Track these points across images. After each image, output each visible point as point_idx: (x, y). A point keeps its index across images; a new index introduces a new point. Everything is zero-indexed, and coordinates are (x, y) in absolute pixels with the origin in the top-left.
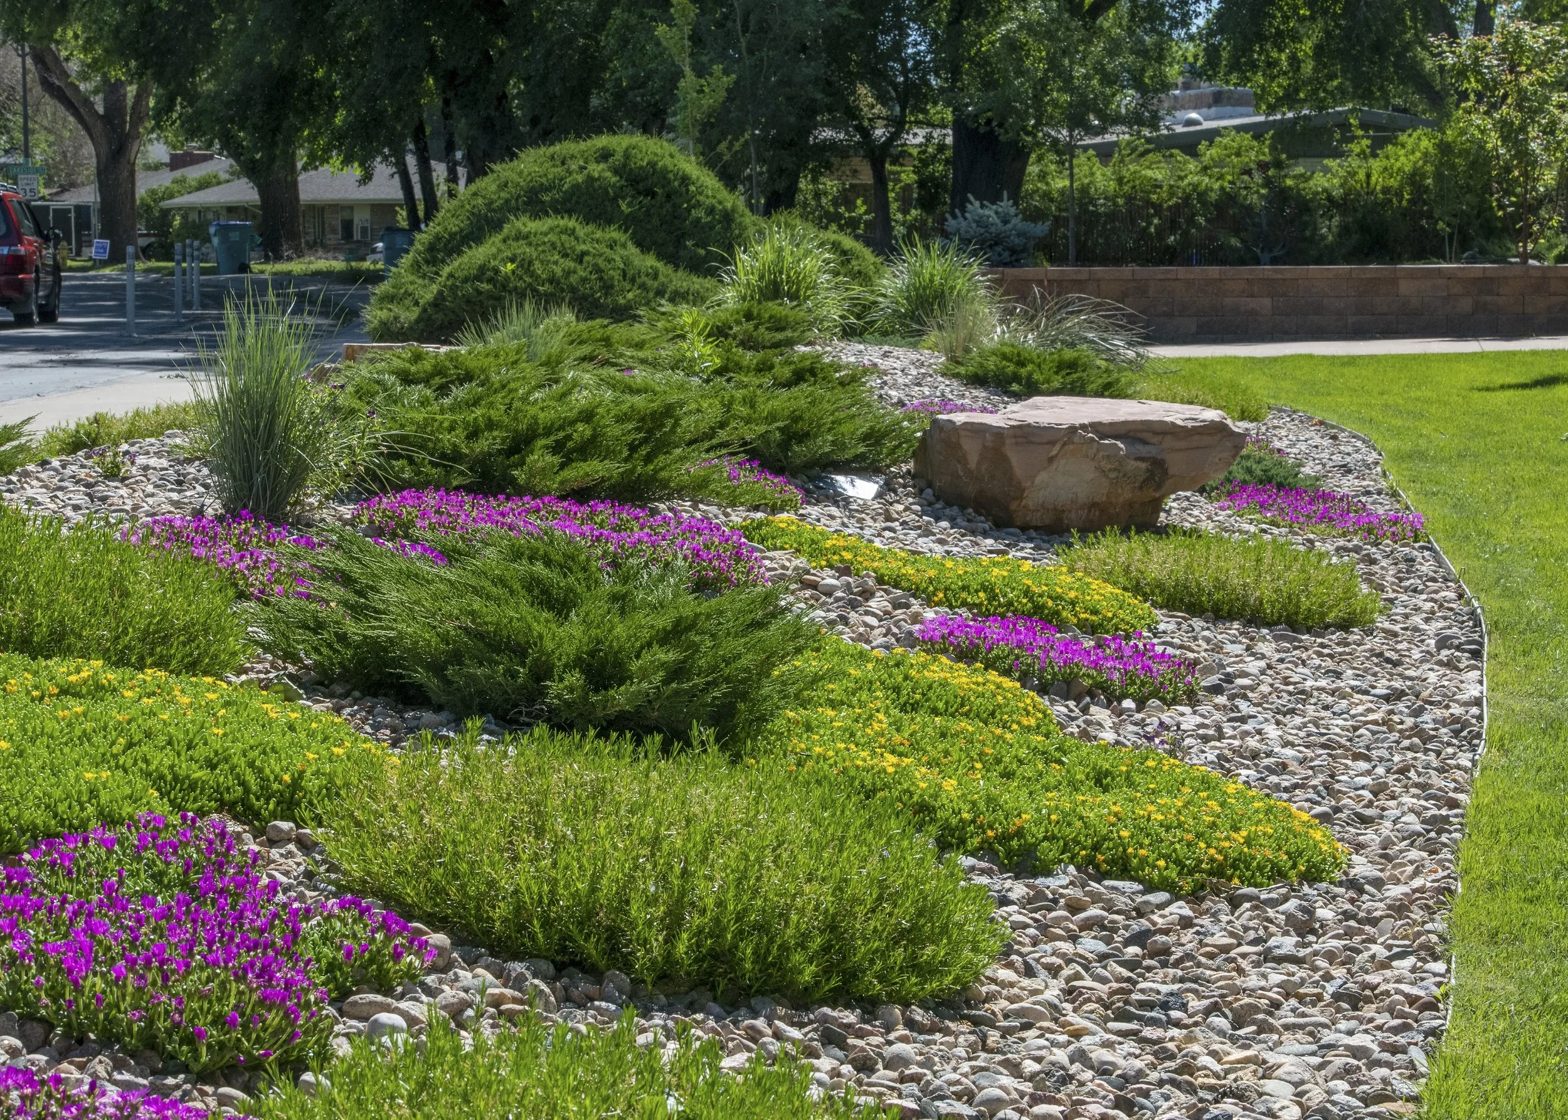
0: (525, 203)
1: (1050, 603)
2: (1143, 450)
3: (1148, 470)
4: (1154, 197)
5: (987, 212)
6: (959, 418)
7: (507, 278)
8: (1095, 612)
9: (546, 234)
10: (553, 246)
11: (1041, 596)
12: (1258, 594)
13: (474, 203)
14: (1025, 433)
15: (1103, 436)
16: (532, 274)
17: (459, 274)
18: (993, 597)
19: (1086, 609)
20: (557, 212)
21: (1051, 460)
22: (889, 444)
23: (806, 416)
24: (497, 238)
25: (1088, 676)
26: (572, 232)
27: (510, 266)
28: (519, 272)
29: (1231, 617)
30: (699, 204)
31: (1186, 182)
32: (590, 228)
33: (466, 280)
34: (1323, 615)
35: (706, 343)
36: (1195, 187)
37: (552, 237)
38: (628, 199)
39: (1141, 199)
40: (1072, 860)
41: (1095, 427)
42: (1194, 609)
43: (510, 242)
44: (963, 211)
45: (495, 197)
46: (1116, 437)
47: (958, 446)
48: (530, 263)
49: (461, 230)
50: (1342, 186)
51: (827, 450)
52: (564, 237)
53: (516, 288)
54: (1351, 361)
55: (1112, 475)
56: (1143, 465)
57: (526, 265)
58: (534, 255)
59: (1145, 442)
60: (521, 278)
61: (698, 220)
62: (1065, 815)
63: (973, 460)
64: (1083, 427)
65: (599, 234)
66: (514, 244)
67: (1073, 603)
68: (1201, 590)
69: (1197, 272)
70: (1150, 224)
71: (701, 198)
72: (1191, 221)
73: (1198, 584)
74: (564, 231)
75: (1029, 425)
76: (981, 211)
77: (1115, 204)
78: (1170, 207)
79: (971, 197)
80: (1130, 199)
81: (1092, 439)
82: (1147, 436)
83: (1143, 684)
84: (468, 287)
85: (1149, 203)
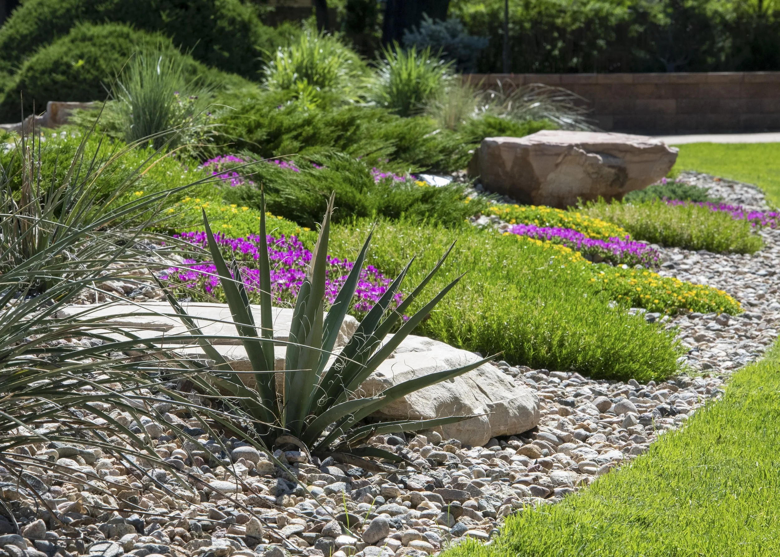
0: (83, 12)
1: (574, 227)
2: (613, 161)
3: (616, 174)
4: (559, 21)
5: (438, 28)
6: (501, 140)
7: (78, 72)
8: (599, 233)
9: (106, 37)
10: (113, 47)
11: (569, 223)
12: (689, 232)
13: (40, 10)
14: (541, 149)
15: (589, 152)
16: (98, 68)
17: (37, 67)
18: (542, 223)
19: (594, 232)
20: (111, 20)
21: (557, 165)
22: (454, 157)
23: (408, 137)
24: (66, 39)
25: (603, 253)
26: (127, 36)
27: (81, 62)
28: (87, 67)
29: (673, 245)
30: (222, 17)
31: (589, 7)
32: (141, 33)
33: (43, 72)
34: (728, 246)
35: (311, 101)
36: (597, 12)
37: (111, 40)
38: (168, 11)
39: (547, 23)
40: (615, 299)
41: (584, 146)
42: (652, 240)
43: (78, 43)
44: (418, 26)
45: (57, 6)
46: (597, 153)
47: (499, 157)
48: (96, 60)
49: (31, 33)
50: (736, 10)
51: (421, 157)
52: (121, 40)
53: (85, 79)
54: (743, 146)
55: (594, 176)
56: (613, 171)
57: (92, 62)
58: (99, 53)
59: (614, 157)
60: (89, 72)
61: (222, 29)
62: (611, 281)
63: (509, 165)
64: (577, 145)
65: (148, 38)
66: (81, 45)
67: (586, 228)
68: (655, 229)
69: (613, 78)
70: (554, 47)
71: (224, 11)
72: (593, 45)
73: (654, 227)
74: (121, 35)
75: (544, 144)
76: (433, 27)
77: (522, 27)
78: (573, 32)
79: (425, 15)
80: (535, 23)
81: (582, 153)
82: (615, 153)
83: (632, 258)
84: (46, 77)
85: (553, 27)
